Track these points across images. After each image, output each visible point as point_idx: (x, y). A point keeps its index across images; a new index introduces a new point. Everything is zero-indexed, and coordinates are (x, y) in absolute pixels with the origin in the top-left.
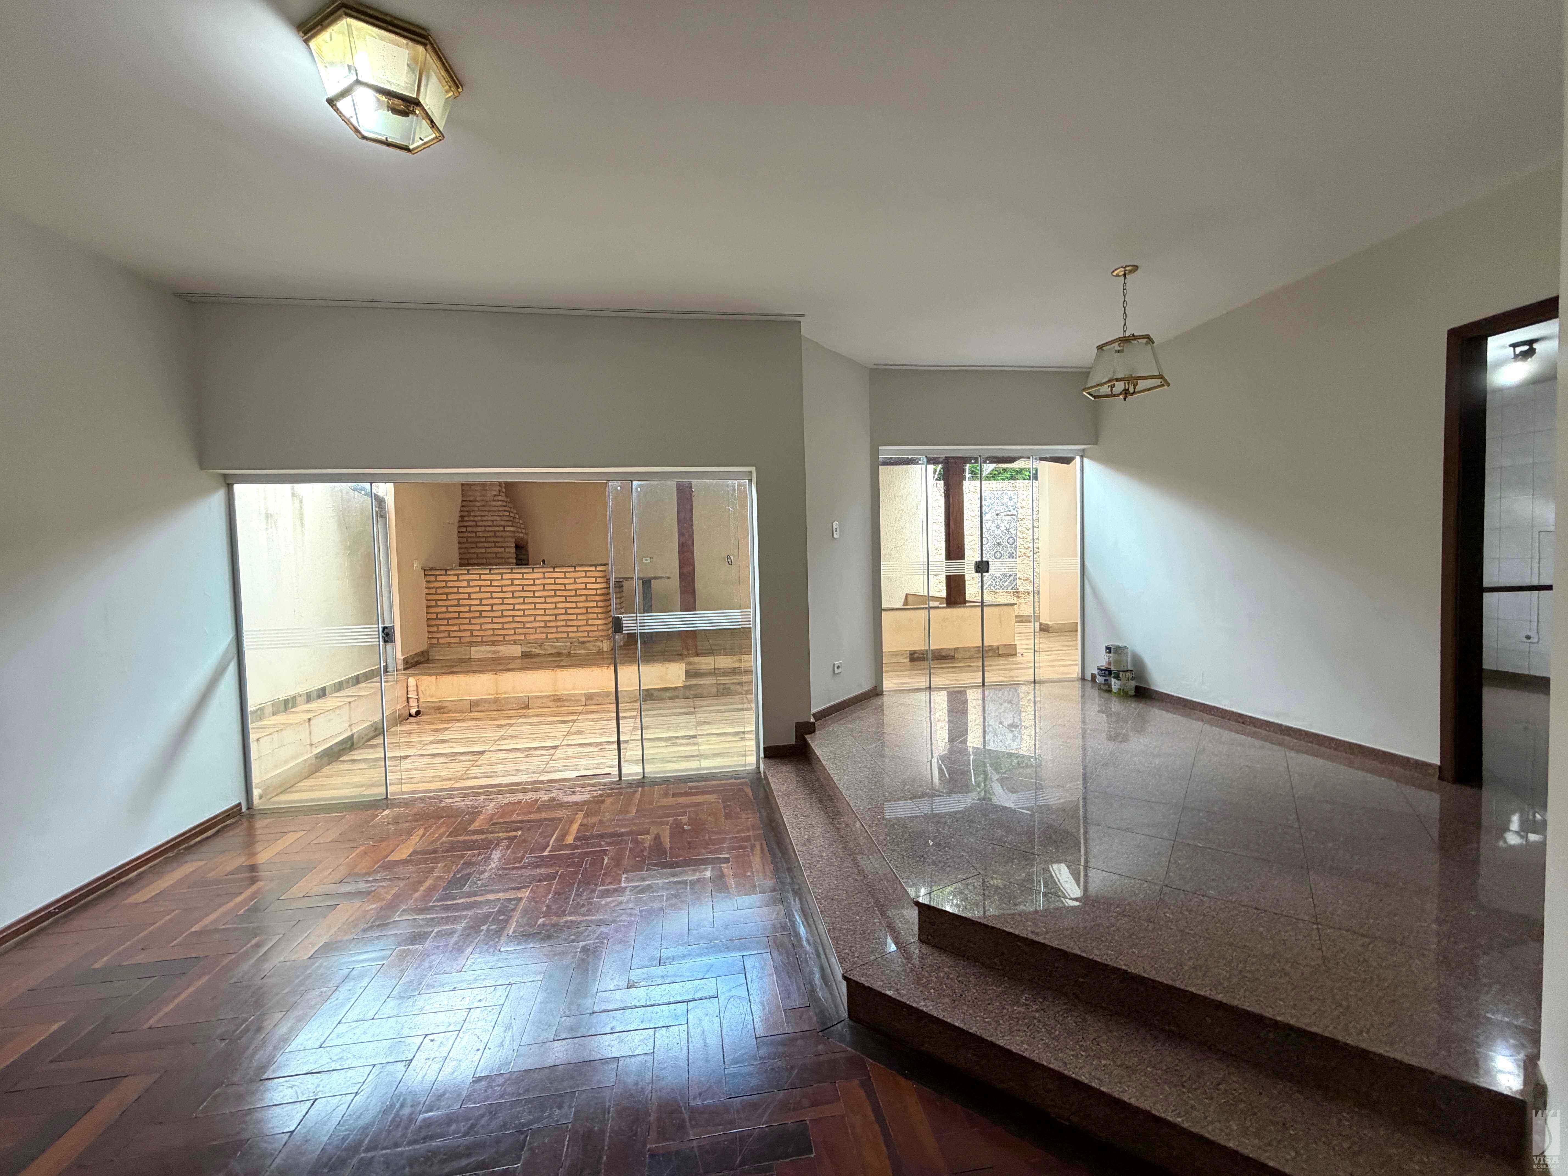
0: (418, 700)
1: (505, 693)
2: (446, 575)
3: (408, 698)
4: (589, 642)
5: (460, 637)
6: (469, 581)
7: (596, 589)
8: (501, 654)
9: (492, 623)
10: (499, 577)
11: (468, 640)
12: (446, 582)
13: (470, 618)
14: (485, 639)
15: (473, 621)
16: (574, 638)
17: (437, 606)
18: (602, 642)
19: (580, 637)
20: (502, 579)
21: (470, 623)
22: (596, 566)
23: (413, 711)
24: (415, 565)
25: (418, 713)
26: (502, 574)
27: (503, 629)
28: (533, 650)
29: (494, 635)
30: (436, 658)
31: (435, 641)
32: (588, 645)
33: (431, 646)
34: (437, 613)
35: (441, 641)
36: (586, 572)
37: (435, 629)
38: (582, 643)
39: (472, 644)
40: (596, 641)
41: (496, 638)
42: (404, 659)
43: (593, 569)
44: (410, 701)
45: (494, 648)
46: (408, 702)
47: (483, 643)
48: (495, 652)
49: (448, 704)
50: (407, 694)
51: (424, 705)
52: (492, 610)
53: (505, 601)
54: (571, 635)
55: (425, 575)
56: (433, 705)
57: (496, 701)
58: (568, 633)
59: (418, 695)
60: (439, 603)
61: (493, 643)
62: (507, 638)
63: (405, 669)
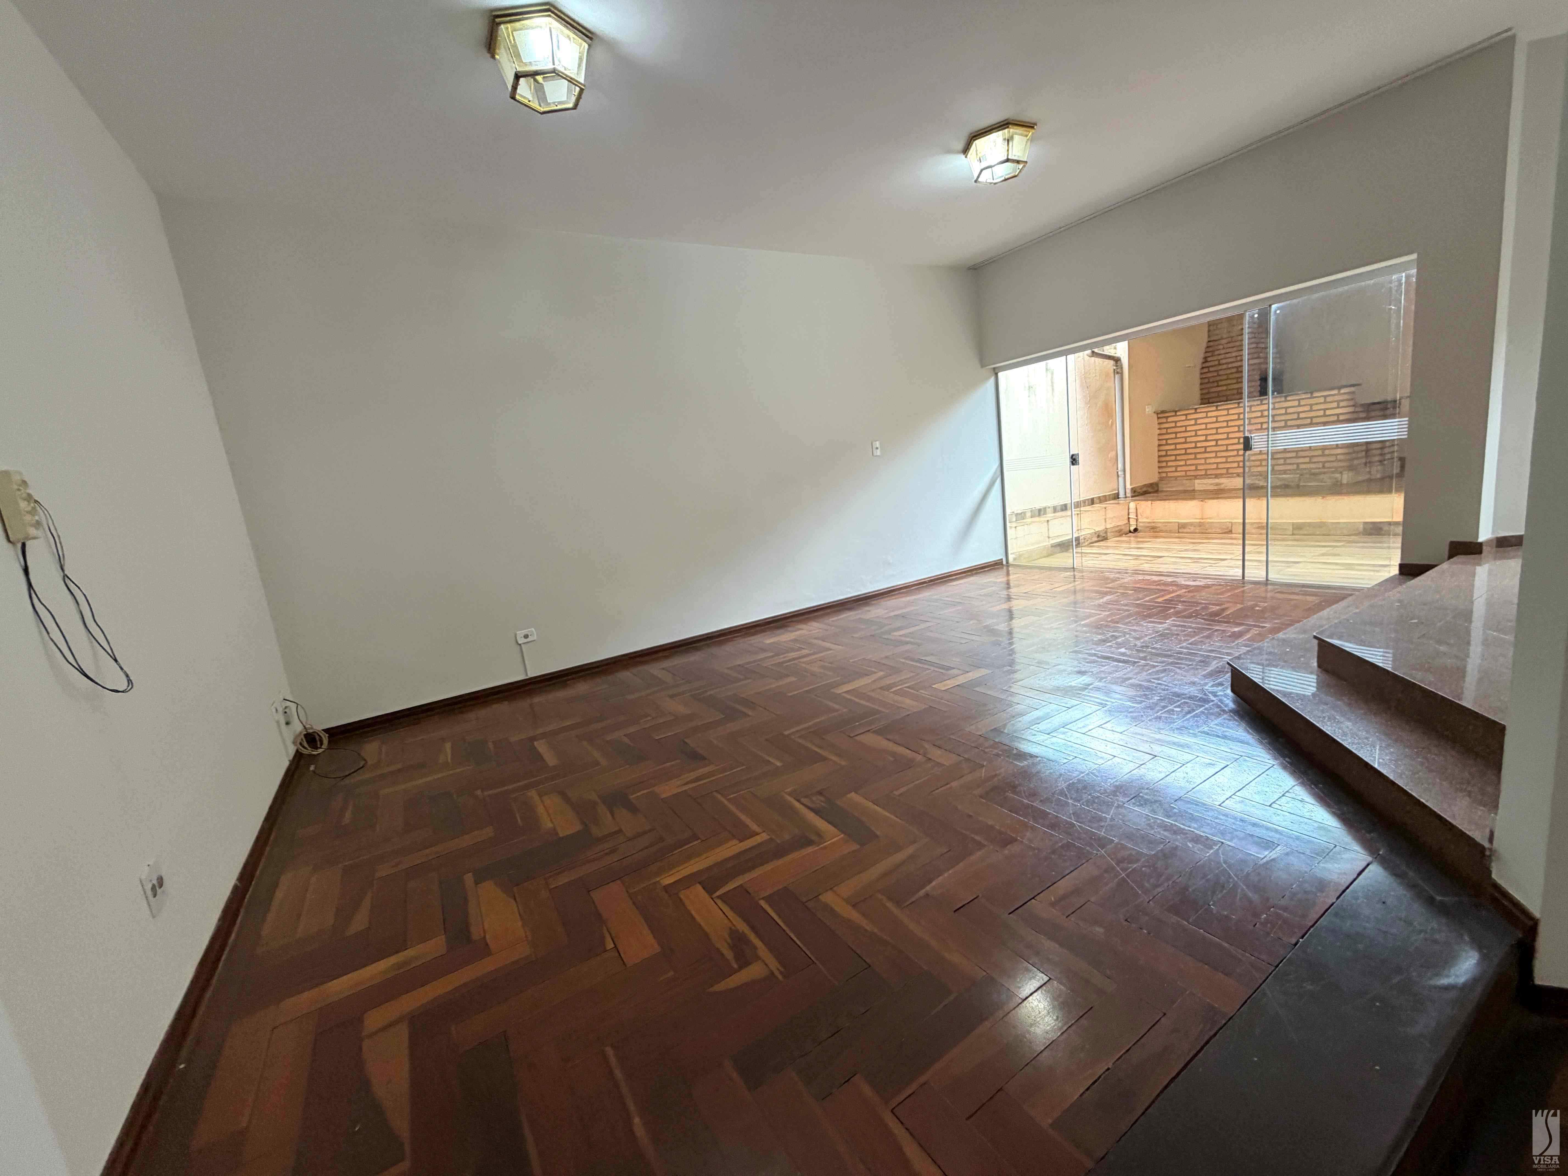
0: (1137, 520)
1: (1210, 518)
2: (1176, 415)
3: (1129, 518)
4: (1324, 473)
5: (1186, 471)
6: (1196, 419)
7: (1338, 415)
8: (1222, 487)
9: (1216, 457)
10: (1225, 412)
11: (1192, 473)
12: (1176, 422)
13: (1195, 454)
14: (1209, 472)
15: (1198, 456)
16: (1305, 469)
17: (1167, 444)
18: (1341, 473)
19: (1314, 469)
20: (1228, 414)
21: (1196, 458)
22: (1339, 388)
23: (1132, 529)
24: (1147, 410)
25: (1136, 530)
26: (1228, 409)
27: (1227, 462)
28: (1257, 482)
29: (1217, 468)
30: (1165, 489)
31: (1164, 475)
32: (1322, 476)
33: (1161, 479)
34: (1167, 451)
35: (1170, 475)
36: (1325, 397)
37: (1164, 464)
38: (1314, 474)
39: (1196, 477)
40: (1333, 472)
41: (1219, 472)
42: (1132, 489)
43: (1335, 392)
44: (1130, 520)
45: (1217, 481)
46: (1129, 521)
47: (1206, 476)
48: (1217, 484)
49: (1159, 525)
50: (1129, 515)
51: (1141, 525)
52: (1217, 445)
53: (1231, 436)
54: (1302, 466)
55: (1158, 418)
56: (1148, 525)
57: (1201, 525)
58: (1298, 464)
59: (1137, 516)
60: (1169, 442)
61: (1217, 476)
62: (1231, 471)
63: (1132, 497)
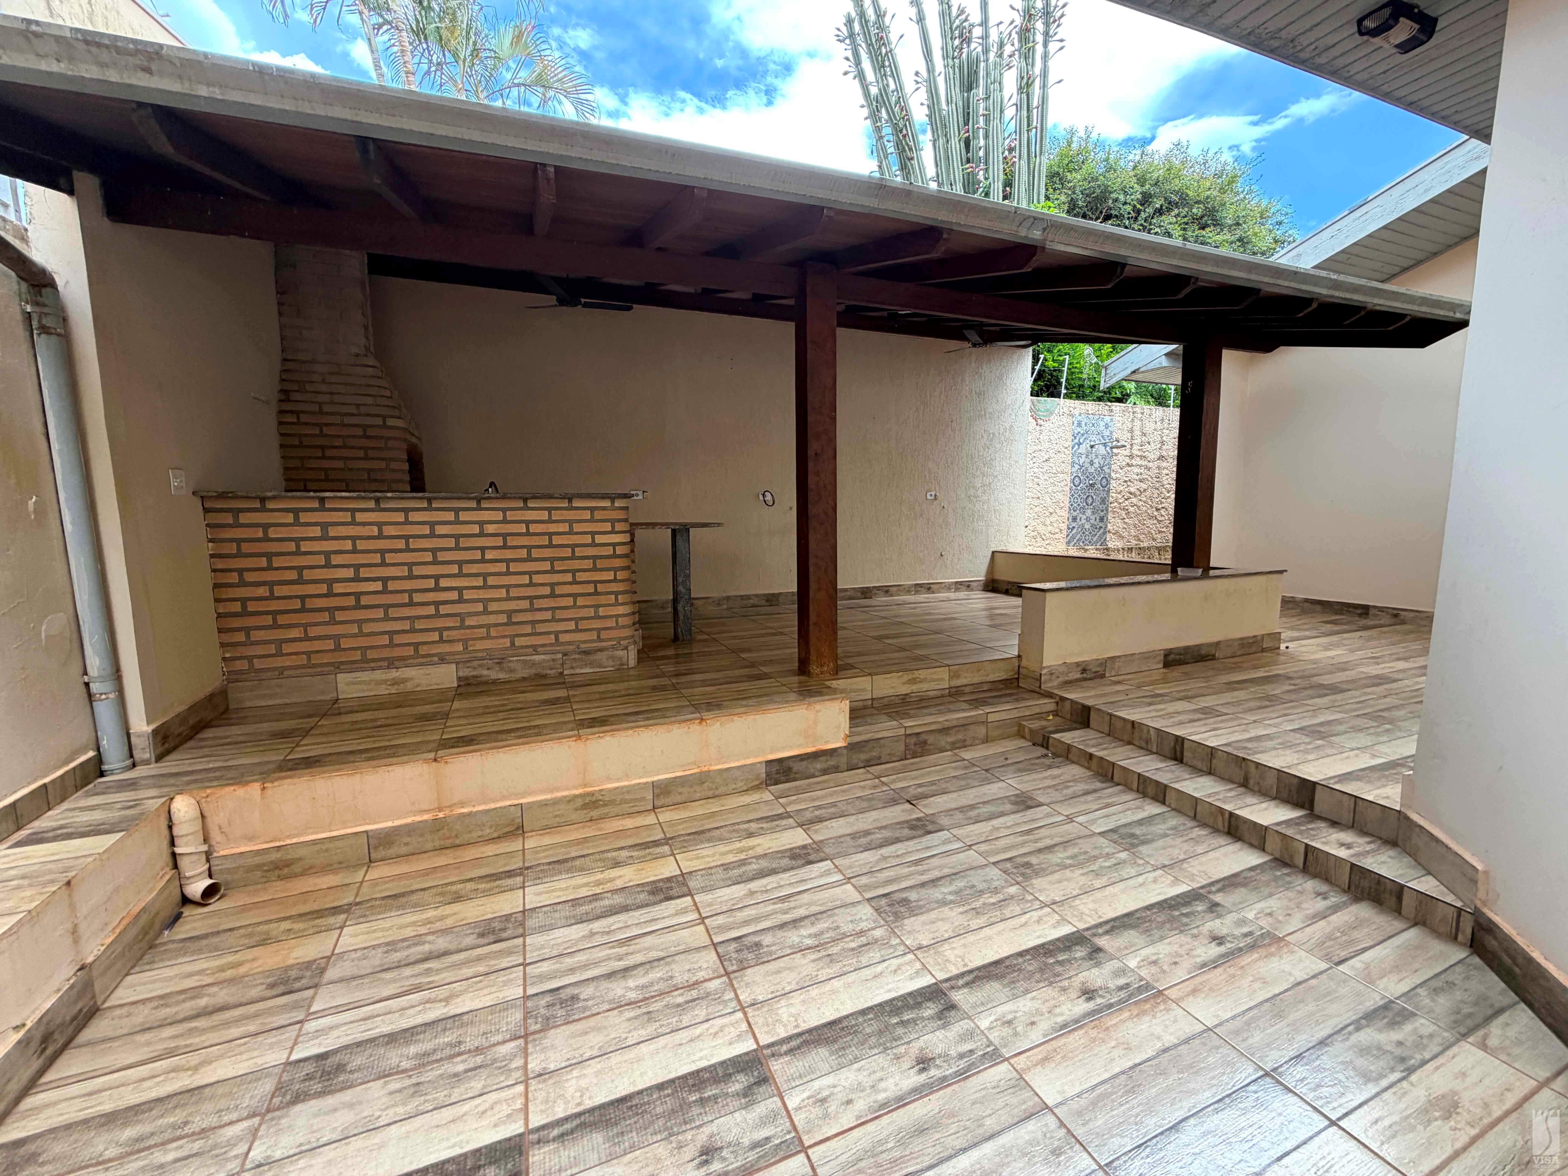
0: (208, 855)
1: (462, 804)
3: (174, 855)
4: (601, 650)
5: (309, 654)
6: (324, 526)
8: (409, 686)
9: (387, 618)
10: (400, 517)
11: (326, 659)
12: (266, 527)
14: (371, 654)
17: (243, 584)
18: (626, 648)
19: (585, 642)
20: (407, 522)
21: (333, 622)
22: (612, 498)
23: (196, 888)
25: (210, 892)
26: (406, 511)
28: (485, 672)
29: (392, 645)
30: (248, 704)
31: (243, 665)
32: (599, 656)
33: (233, 677)
34: (244, 601)
35: (258, 664)
36: (592, 509)
37: (241, 637)
38: (586, 653)
39: (338, 667)
40: (613, 647)
41: (397, 652)
42: (155, 732)
44: (183, 863)
45: (394, 674)
46: (176, 866)
47: (365, 663)
48: (395, 682)
49: (301, 852)
50: (172, 844)
51: (228, 865)
54: (563, 638)
55: (206, 510)
57: (437, 826)
58: (557, 634)
59: (206, 840)
61: (391, 663)
62: (423, 650)
